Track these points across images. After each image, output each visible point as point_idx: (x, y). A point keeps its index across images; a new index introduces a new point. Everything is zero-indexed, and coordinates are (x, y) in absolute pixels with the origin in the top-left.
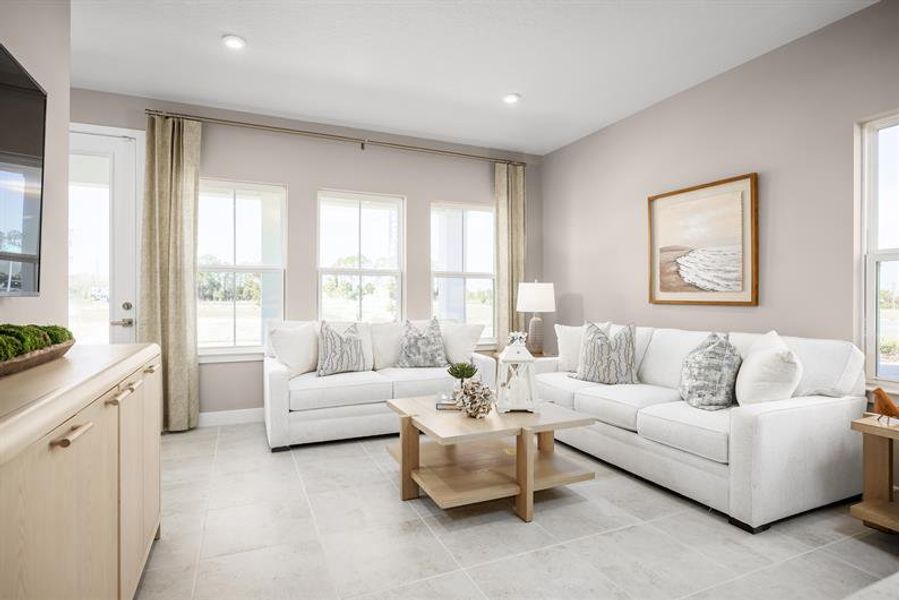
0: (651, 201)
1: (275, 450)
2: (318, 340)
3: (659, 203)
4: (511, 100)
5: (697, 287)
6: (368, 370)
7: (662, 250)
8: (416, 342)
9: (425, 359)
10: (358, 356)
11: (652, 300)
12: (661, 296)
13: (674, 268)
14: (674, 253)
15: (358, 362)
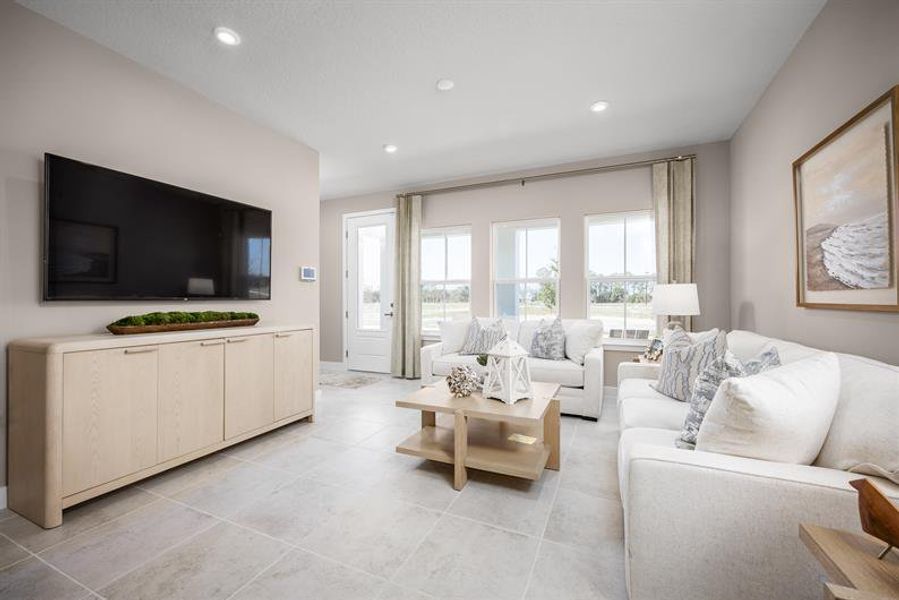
4: (600, 108)
5: (841, 283)
9: (542, 351)
11: (800, 303)
13: (819, 257)
14: (820, 234)
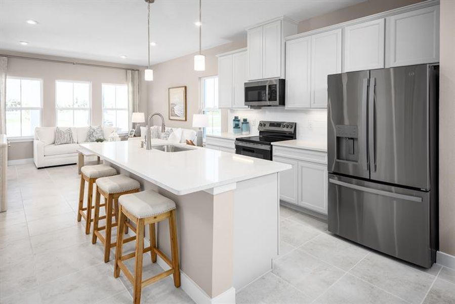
0: (169, 89)
1: (39, 168)
2: (55, 133)
3: (170, 89)
5: (177, 115)
6: (74, 143)
7: (172, 104)
8: (92, 133)
10: (70, 138)
11: (169, 119)
12: (171, 118)
13: (173, 110)
15: (70, 140)
